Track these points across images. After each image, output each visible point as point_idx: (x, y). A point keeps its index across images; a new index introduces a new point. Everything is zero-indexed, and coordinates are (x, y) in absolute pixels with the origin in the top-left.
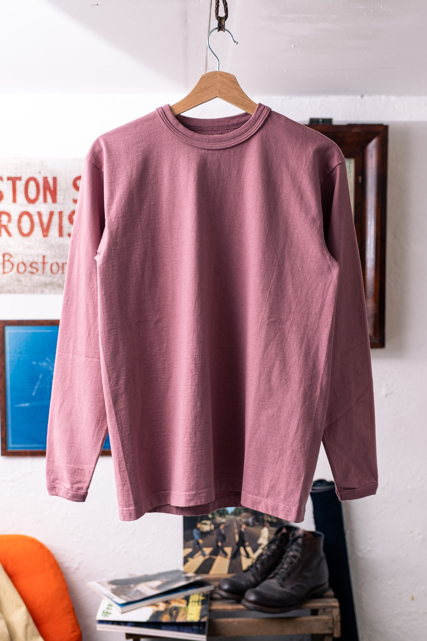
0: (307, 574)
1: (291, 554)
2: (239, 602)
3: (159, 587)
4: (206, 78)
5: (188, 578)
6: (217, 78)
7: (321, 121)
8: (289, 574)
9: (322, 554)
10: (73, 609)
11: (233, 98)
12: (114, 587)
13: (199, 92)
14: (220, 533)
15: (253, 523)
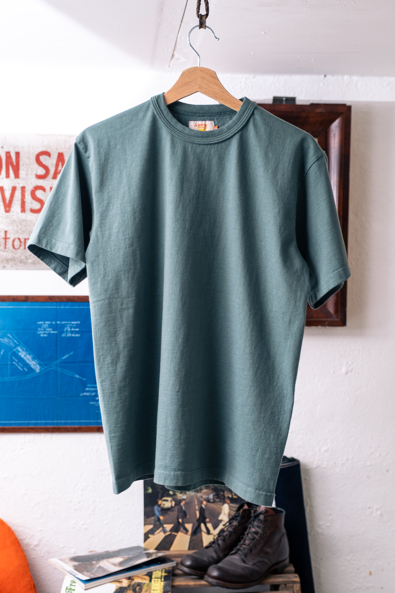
0: (268, 550)
1: (253, 530)
2: (201, 578)
3: (121, 564)
4: (186, 73)
5: (149, 555)
6: (198, 73)
7: (284, 99)
8: (251, 550)
9: (284, 530)
10: (34, 586)
11: (213, 93)
12: (76, 563)
13: (180, 88)
14: (181, 510)
15: (213, 499)
